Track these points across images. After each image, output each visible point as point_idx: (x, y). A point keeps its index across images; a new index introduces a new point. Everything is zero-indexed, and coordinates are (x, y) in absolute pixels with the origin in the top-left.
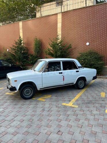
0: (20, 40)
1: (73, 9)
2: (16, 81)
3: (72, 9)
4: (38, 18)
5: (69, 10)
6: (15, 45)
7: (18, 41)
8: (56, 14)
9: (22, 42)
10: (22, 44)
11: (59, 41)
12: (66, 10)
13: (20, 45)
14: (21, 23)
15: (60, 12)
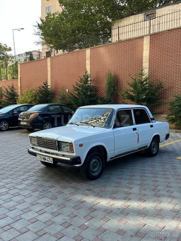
0: (87, 76)
1: (168, 29)
2: (81, 145)
3: (166, 29)
4: (113, 44)
5: (161, 30)
6: (79, 83)
7: (82, 77)
8: (142, 37)
9: (89, 79)
10: (89, 82)
11: (143, 77)
12: (156, 31)
13: (86, 83)
14: (88, 52)
15: (148, 33)
